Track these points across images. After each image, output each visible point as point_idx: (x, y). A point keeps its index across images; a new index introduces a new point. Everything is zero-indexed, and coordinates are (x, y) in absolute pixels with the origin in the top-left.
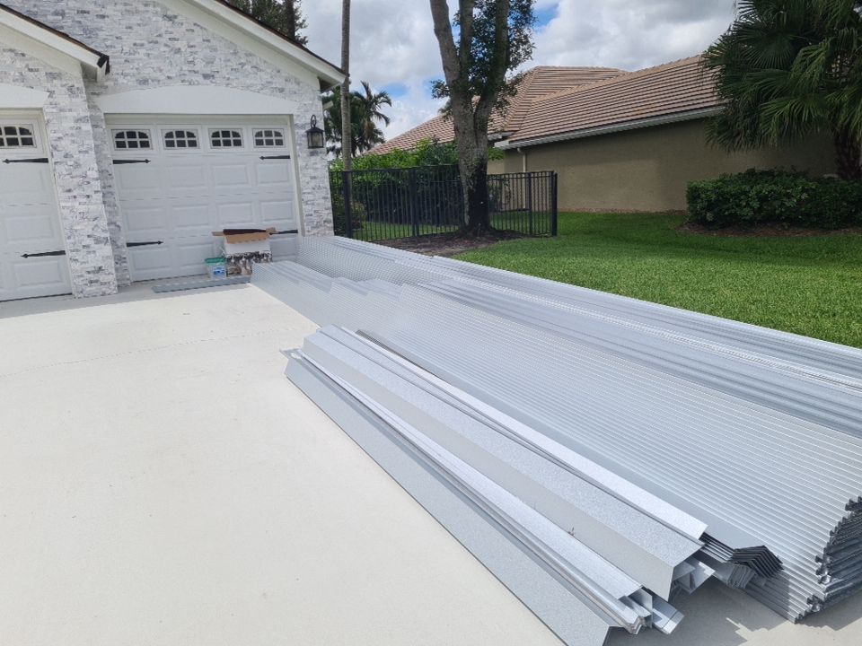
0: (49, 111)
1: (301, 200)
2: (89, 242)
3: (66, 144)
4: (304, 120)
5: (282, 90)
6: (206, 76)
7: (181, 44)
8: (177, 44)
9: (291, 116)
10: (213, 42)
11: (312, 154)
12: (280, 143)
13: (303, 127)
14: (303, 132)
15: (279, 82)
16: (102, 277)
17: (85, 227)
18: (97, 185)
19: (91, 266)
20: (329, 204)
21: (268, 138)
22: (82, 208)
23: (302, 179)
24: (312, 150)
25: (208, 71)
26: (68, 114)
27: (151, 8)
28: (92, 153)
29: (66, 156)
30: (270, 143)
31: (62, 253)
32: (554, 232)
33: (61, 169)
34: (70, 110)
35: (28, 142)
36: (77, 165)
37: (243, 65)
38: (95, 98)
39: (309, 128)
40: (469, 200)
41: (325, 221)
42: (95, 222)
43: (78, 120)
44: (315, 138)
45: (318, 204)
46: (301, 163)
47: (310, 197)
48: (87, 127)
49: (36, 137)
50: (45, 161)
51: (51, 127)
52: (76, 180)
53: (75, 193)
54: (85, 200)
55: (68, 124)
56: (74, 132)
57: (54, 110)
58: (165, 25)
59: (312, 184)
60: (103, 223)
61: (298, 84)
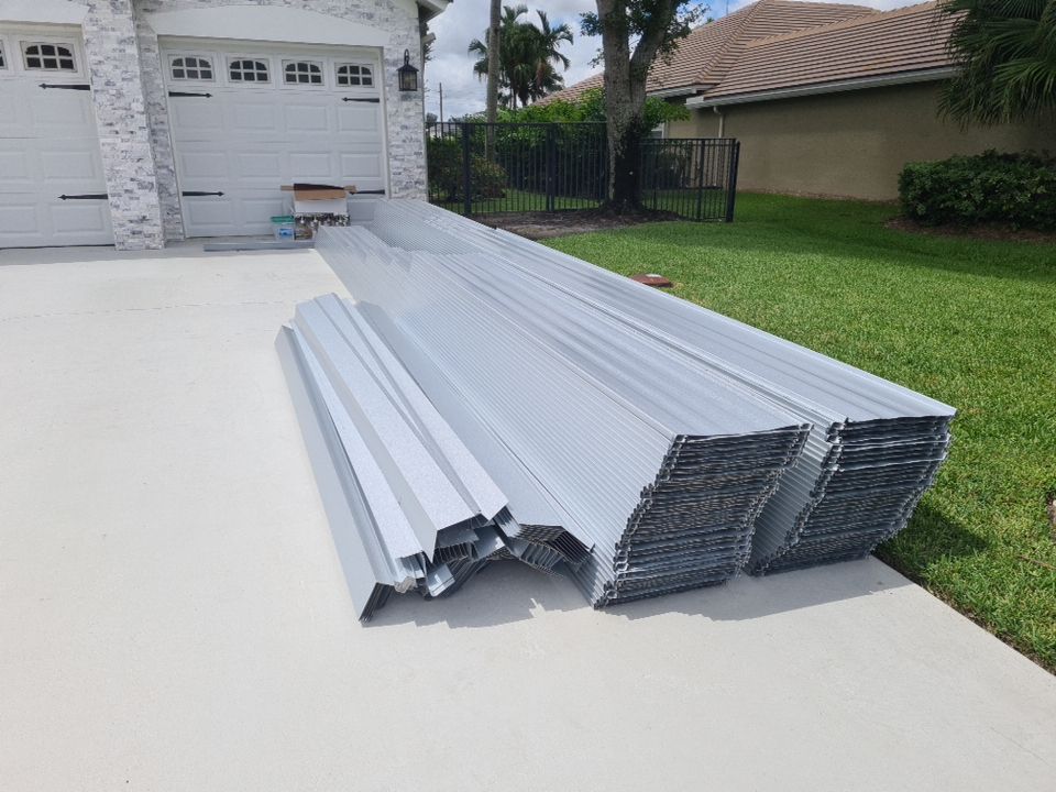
0: (88, 28)
1: (389, 154)
2: (132, 186)
3: (107, 68)
4: (396, 55)
5: (370, 16)
9: (382, 48)
11: (404, 98)
12: (368, 82)
13: (394, 63)
14: (394, 70)
15: (368, 6)
16: (146, 228)
17: (128, 169)
18: (142, 120)
19: (135, 214)
20: (423, 161)
21: (354, 75)
22: (124, 146)
23: (391, 129)
24: (405, 93)
26: (111, 33)
28: (138, 81)
29: (108, 83)
30: (355, 81)
31: (105, 197)
32: (729, 218)
33: (102, 98)
34: (113, 30)
35: (68, 65)
36: (120, 95)
38: (148, 16)
39: (401, 65)
40: (615, 170)
41: (416, 183)
42: (140, 164)
43: (122, 42)
44: (407, 79)
45: (409, 161)
46: (389, 108)
47: (400, 151)
48: (132, 50)
49: (77, 59)
50: (86, 88)
51: (91, 48)
52: (119, 112)
53: (117, 128)
54: (129, 136)
55: (110, 46)
56: (117, 54)
57: (95, 28)
59: (403, 136)
60: (149, 165)
61: (392, 9)
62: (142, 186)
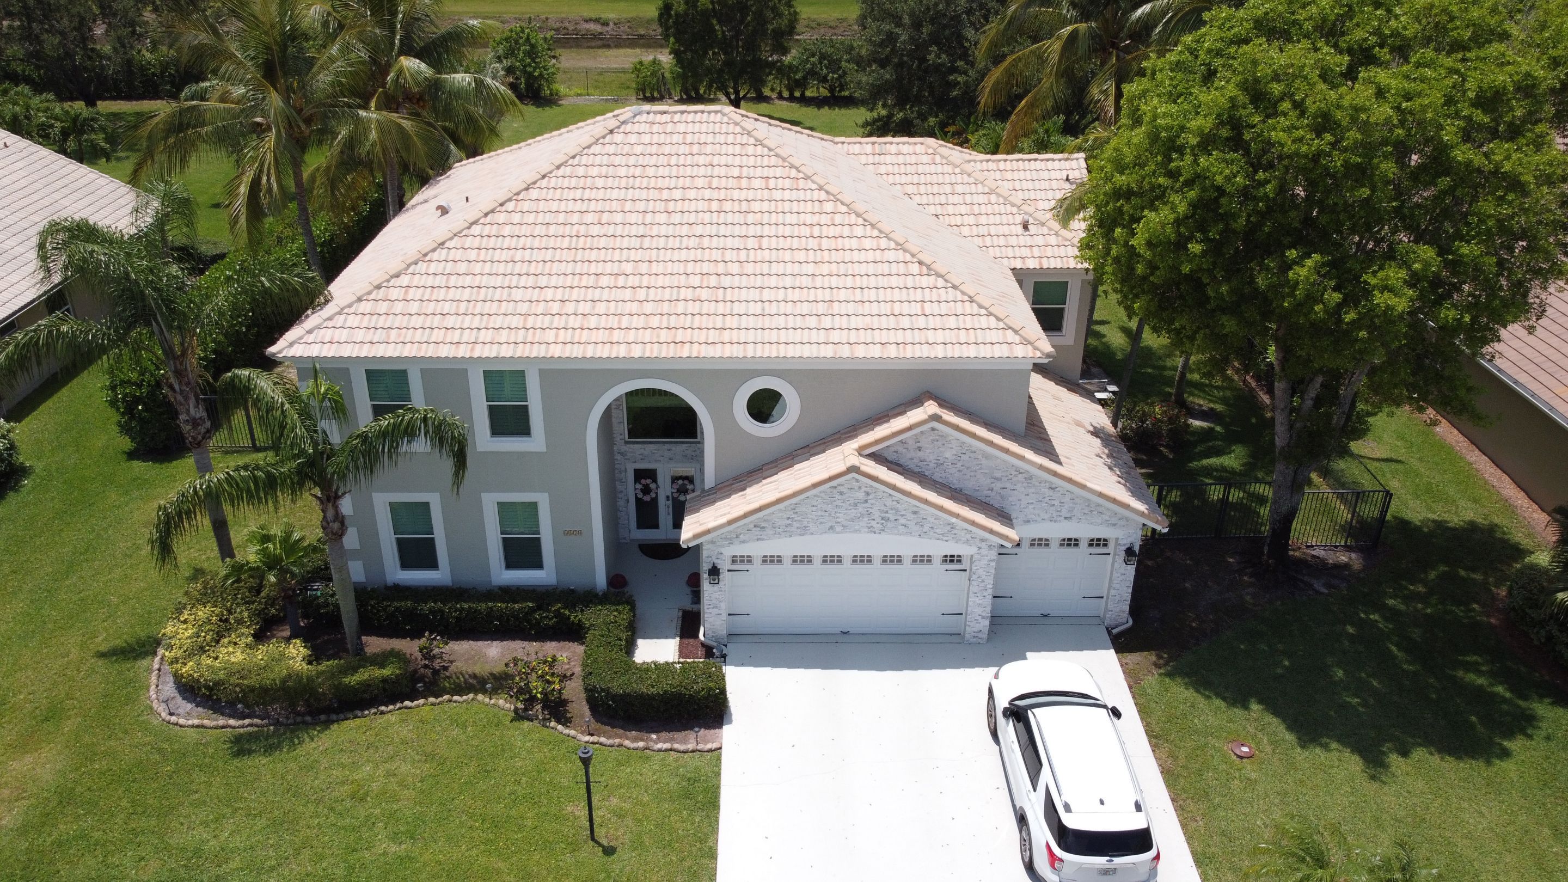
0: (976, 557)
1: (1111, 586)
2: (979, 618)
4: (1126, 542)
5: (1114, 525)
6: (1066, 518)
7: (1056, 503)
8: (1053, 502)
9: (1117, 539)
10: (1077, 500)
11: (1126, 563)
12: (1105, 545)
13: (1124, 545)
14: (1125, 548)
15: (1114, 520)
16: (980, 635)
18: (990, 591)
19: (976, 629)
20: (1130, 590)
21: (1099, 543)
22: (979, 601)
23: (1115, 575)
24: (1126, 561)
25: (1068, 515)
26: (985, 558)
27: (1043, 485)
28: (992, 575)
29: (979, 577)
31: (962, 614)
33: (972, 575)
34: (987, 556)
35: (959, 561)
36: (983, 582)
37: (1091, 511)
39: (1127, 546)
41: (1124, 601)
42: (984, 609)
43: (989, 561)
44: (1130, 555)
45: (1122, 590)
46: (1117, 561)
47: (1118, 586)
48: (993, 564)
49: (965, 562)
50: (965, 571)
51: (973, 562)
52: (980, 588)
53: (978, 594)
54: (982, 598)
56: (984, 566)
57: (979, 556)
58: (1048, 492)
59: (1121, 579)
62: (983, 618)
